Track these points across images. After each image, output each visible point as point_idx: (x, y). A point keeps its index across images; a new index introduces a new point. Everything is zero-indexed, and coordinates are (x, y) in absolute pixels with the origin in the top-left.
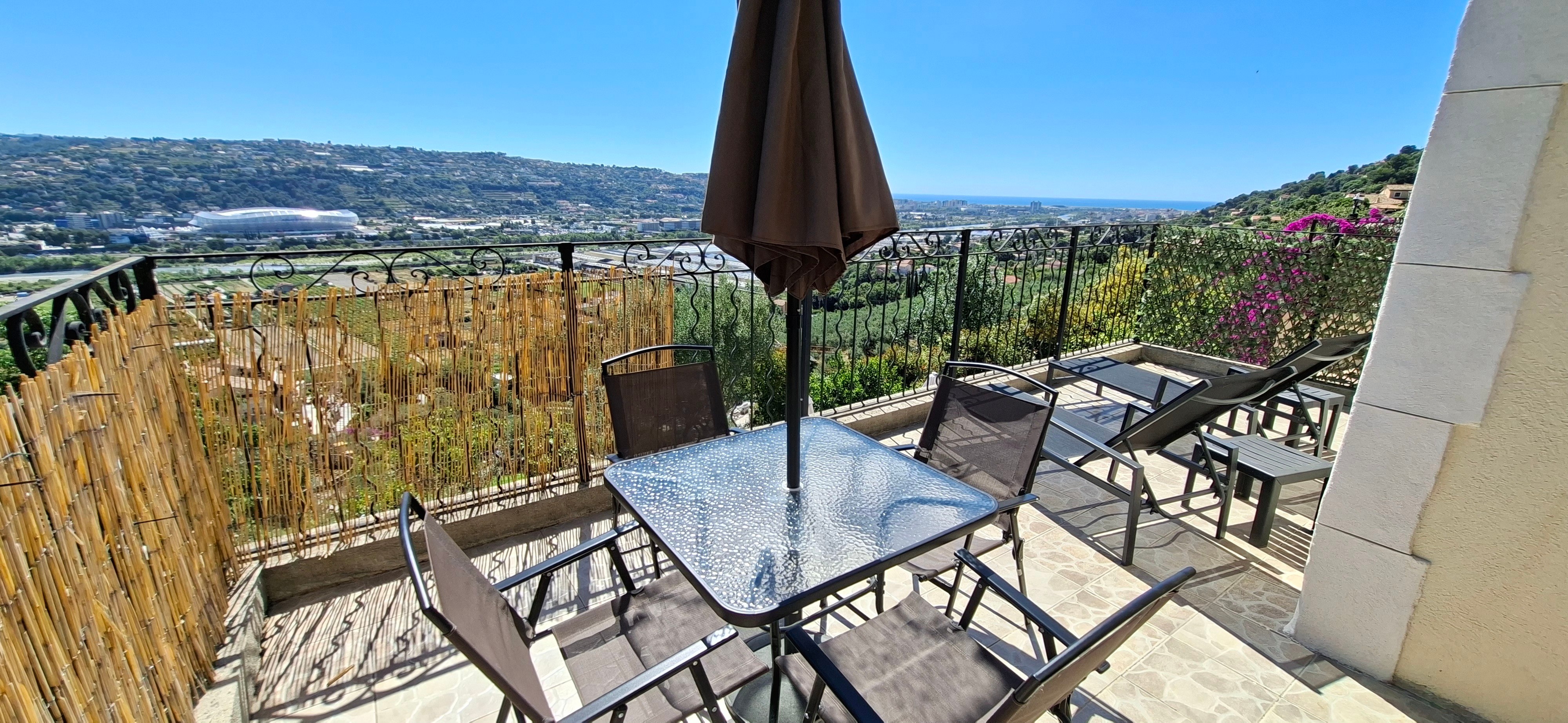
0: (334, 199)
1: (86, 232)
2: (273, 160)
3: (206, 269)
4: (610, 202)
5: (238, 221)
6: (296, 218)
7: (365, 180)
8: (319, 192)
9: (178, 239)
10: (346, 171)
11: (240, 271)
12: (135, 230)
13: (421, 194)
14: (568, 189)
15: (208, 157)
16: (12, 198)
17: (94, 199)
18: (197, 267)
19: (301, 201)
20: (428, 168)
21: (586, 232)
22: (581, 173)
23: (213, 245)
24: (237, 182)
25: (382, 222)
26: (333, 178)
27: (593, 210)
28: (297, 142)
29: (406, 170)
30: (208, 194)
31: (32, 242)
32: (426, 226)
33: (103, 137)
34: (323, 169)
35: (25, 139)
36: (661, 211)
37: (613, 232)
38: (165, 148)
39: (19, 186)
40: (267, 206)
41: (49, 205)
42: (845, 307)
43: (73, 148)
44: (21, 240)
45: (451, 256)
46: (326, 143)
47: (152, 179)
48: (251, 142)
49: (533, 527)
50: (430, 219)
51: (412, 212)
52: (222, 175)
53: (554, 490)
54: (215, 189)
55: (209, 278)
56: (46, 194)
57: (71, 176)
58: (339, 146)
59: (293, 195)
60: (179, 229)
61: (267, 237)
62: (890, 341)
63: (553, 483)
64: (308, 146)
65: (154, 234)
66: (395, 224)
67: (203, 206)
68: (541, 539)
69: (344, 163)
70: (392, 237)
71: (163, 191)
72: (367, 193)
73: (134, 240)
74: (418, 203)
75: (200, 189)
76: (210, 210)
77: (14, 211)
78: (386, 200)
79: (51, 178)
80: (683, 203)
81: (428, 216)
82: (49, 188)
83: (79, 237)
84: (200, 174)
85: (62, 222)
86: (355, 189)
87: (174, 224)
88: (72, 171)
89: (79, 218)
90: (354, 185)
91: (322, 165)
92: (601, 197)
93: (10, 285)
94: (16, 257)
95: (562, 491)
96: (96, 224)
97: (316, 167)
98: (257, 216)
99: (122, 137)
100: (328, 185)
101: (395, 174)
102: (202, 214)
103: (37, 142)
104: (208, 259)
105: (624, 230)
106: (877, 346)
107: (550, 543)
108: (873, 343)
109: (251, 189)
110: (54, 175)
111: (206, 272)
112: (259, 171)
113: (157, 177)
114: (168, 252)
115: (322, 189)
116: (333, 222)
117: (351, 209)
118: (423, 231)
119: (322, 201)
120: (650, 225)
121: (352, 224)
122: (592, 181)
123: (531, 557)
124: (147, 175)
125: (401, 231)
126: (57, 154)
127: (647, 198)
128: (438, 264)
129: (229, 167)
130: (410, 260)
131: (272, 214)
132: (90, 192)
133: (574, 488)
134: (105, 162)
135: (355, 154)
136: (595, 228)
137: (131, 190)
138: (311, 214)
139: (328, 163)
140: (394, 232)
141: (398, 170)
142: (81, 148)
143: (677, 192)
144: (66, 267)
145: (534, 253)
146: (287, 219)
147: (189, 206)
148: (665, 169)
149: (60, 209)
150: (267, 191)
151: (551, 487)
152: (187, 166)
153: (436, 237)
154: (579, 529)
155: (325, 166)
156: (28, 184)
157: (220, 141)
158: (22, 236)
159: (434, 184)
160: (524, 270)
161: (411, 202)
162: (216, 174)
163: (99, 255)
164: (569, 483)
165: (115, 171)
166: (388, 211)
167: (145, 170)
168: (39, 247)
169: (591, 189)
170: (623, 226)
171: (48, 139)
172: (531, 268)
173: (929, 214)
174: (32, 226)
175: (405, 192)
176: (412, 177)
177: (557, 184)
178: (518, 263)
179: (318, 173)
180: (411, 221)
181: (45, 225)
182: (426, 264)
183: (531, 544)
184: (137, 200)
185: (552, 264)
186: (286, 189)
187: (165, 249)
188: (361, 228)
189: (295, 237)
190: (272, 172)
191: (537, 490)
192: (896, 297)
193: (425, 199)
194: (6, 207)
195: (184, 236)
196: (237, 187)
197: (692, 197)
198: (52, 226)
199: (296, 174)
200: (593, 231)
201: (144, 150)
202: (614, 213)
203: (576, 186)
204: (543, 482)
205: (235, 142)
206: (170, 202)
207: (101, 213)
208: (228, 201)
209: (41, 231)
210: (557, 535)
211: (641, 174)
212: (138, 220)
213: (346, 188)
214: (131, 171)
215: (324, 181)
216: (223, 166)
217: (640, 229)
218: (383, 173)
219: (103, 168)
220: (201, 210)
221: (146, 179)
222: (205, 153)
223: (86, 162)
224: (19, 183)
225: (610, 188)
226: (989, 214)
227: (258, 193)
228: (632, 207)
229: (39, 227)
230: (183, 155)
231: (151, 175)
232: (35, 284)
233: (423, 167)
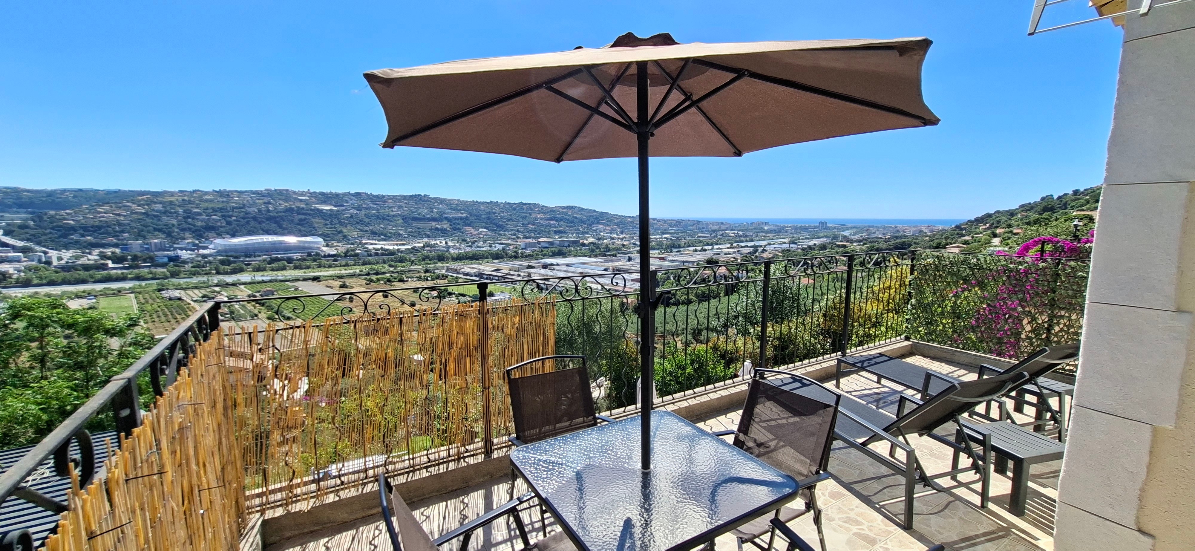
0: (308, 229)
1: (139, 254)
2: (269, 203)
3: (216, 279)
4: (501, 227)
5: (242, 245)
6: (281, 243)
7: (331, 215)
8: (298, 224)
9: (200, 259)
10: (318, 210)
11: (239, 280)
12: (172, 252)
13: (369, 224)
14: (472, 219)
15: (227, 202)
16: (93, 231)
17: (149, 232)
18: (210, 278)
19: (286, 231)
20: (375, 206)
21: (484, 249)
22: (482, 208)
23: (223, 262)
24: (244, 218)
25: (340, 244)
26: (309, 215)
27: (489, 233)
28: (287, 190)
29: (359, 208)
30: (224, 227)
31: (103, 262)
32: (370, 247)
33: (160, 190)
34: (303, 209)
35: (108, 193)
36: (539, 234)
37: (503, 249)
38: (201, 196)
39: (101, 224)
40: (262, 234)
41: (118, 236)
42: (677, 303)
43: (140, 198)
44: (96, 261)
45: (386, 268)
46: (306, 190)
47: (188, 217)
48: (256, 191)
49: (450, 489)
50: (373, 242)
51: (361, 237)
52: (235, 214)
53: (466, 460)
54: (229, 223)
55: (217, 285)
56: (117, 229)
57: (135, 216)
58: (315, 193)
59: (280, 226)
60: (202, 251)
61: (259, 256)
62: (715, 330)
63: (466, 455)
64: (295, 193)
65: (185, 255)
66: (349, 246)
67: (220, 235)
68: (456, 498)
69: (317, 204)
70: (346, 254)
71: (194, 226)
72: (332, 224)
73: (171, 259)
74: (366, 231)
75: (219, 224)
76: (224, 238)
77: (94, 241)
78: (344, 230)
79: (122, 218)
80: (555, 227)
81: (373, 239)
82: (120, 224)
83: (135, 258)
84: (220, 214)
85: (125, 248)
86: (323, 222)
87: (199, 248)
88: (136, 213)
89: (136, 245)
90: (323, 219)
91: (302, 205)
92: (496, 224)
93: (84, 292)
94: (91, 272)
95: (472, 461)
96: (147, 249)
97: (298, 207)
98: (254, 241)
99: (173, 190)
100: (305, 219)
101: (351, 211)
102: (218, 241)
103: (115, 194)
104: (218, 273)
105: (511, 247)
106: (703, 334)
107: (463, 502)
108: (700, 332)
109: (252, 223)
110: (124, 216)
111: (216, 282)
112: (260, 211)
113: (192, 216)
114: (192, 267)
115: (301, 222)
116: (306, 245)
117: (319, 235)
118: (368, 250)
119: (300, 231)
120: (530, 243)
121: (319, 246)
122: (489, 213)
123: (449, 513)
124: (186, 215)
125: (353, 250)
126: (128, 202)
127: (529, 224)
128: (377, 274)
129: (240, 208)
130: (358, 271)
131: (265, 240)
132: (146, 227)
133: (481, 458)
134: (159, 207)
135: (326, 198)
136: (491, 246)
137: (173, 225)
138: (292, 240)
139: (307, 204)
140: (348, 251)
141: (354, 208)
142: (145, 197)
143: (551, 219)
144: (123, 279)
145: (445, 265)
146: (274, 243)
147: (210, 235)
148: (542, 204)
149: (125, 239)
150: (264, 224)
151: (464, 458)
152: (212, 208)
153: (377, 254)
154: (483, 491)
155: (304, 206)
156: (106, 222)
157: (236, 191)
158: (97, 258)
159: (378, 217)
160: (438, 277)
161: (361, 230)
162: (231, 213)
163: (146, 270)
164: (477, 454)
165: (165, 213)
166: (345, 236)
167: (185, 212)
168: (107, 264)
169: (489, 218)
170: (511, 245)
171: (125, 192)
172: (443, 276)
173: (740, 233)
174: (104, 250)
175: (358, 223)
176: (363, 213)
177: (464, 215)
178: (434, 273)
179: (299, 211)
180: (361, 243)
181: (113, 249)
182: (368, 274)
183: (449, 502)
184: (177, 232)
185: (458, 273)
186: (276, 222)
187: (190, 265)
188: (325, 249)
189: (279, 256)
190: (269, 211)
191: (454, 460)
192: (717, 296)
193: (371, 228)
194: (89, 238)
195: (204, 256)
196: (243, 221)
197: (562, 223)
198: (117, 251)
199: (284, 212)
200: (489, 249)
201: (186, 198)
202: (505, 235)
203: (478, 217)
204: (459, 453)
205: (246, 192)
206: (198, 233)
207: (152, 241)
208: (237, 231)
209: (110, 254)
210: (468, 495)
211: (525, 207)
212: (175, 246)
213: (317, 222)
214: (175, 212)
215: (303, 217)
216: (236, 208)
217: (523, 247)
218: (344, 210)
219: (157, 211)
220: (217, 238)
221: (184, 218)
222: (225, 200)
223: (146, 207)
224: (101, 221)
225: (502, 217)
226: (786, 232)
227: (258, 225)
228: (518, 231)
229: (109, 251)
230: (211, 201)
231: (189, 215)
232: (101, 291)
233: (372, 205)
